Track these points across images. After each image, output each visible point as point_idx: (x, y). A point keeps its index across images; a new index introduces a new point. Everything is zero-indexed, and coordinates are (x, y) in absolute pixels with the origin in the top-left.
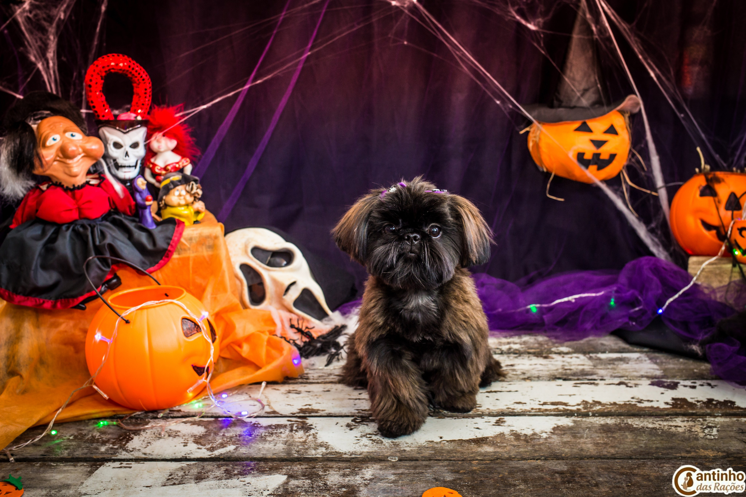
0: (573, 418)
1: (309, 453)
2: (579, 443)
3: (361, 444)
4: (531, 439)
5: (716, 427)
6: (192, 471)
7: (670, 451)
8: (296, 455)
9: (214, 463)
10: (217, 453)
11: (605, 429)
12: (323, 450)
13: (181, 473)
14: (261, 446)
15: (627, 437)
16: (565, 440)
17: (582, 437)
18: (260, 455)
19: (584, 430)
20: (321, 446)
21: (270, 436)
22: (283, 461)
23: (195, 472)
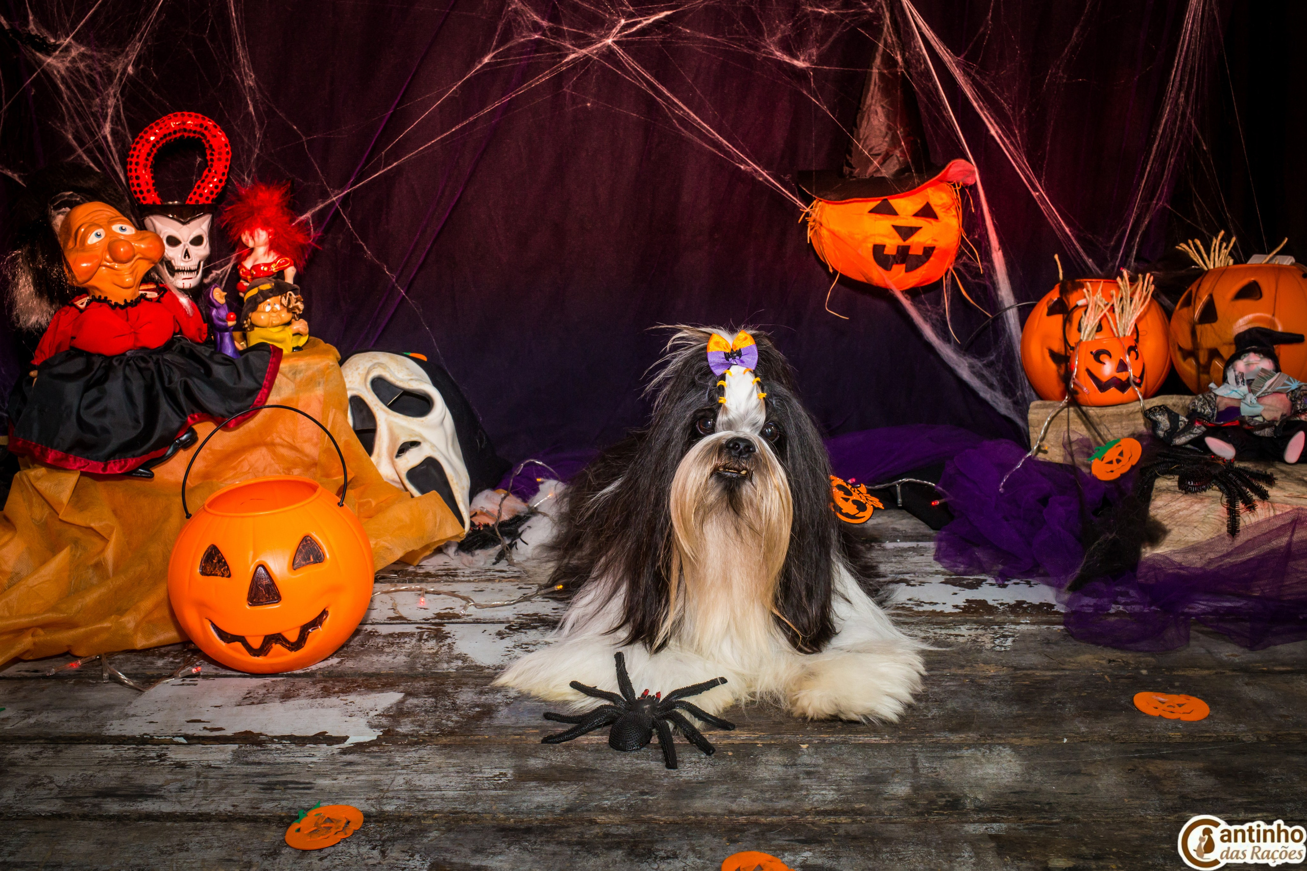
1: (439, 667)
3: (513, 656)
5: (1013, 636)
6: (278, 689)
7: (937, 665)
8: (421, 670)
9: (309, 680)
12: (460, 663)
13: (264, 691)
14: (375, 658)
18: (372, 670)
20: (457, 658)
21: (389, 647)
22: (402, 676)
23: (281, 688)
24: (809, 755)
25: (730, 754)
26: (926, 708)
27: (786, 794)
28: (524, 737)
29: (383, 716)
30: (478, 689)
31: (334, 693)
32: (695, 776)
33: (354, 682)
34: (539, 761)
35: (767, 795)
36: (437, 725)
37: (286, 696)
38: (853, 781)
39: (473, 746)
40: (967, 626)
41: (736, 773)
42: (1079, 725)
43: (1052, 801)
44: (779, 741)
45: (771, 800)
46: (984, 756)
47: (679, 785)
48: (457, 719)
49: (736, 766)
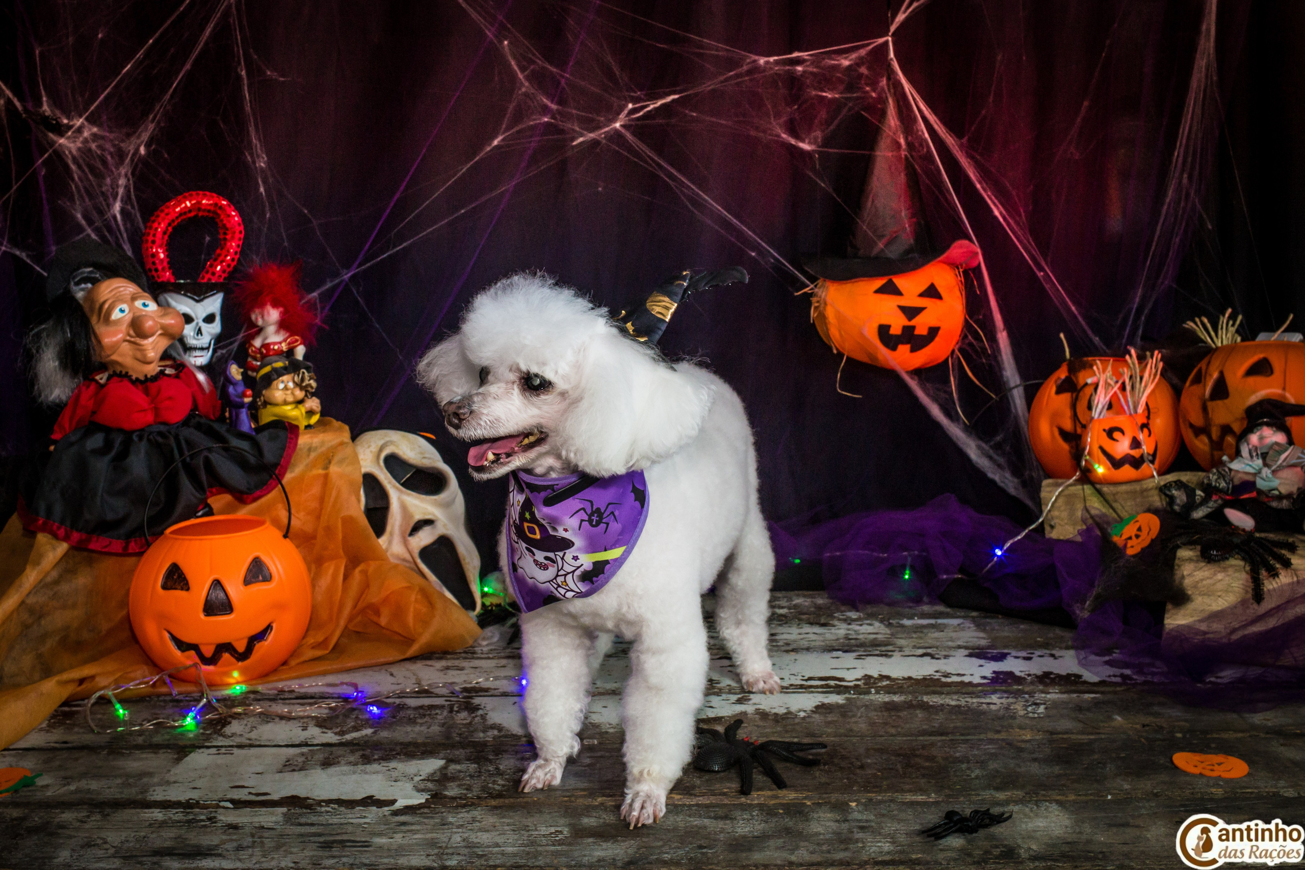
0: (847, 695)
1: (476, 736)
2: (849, 723)
4: (783, 719)
5: (1044, 704)
6: (316, 757)
8: (457, 739)
9: (346, 749)
10: (348, 737)
11: (890, 707)
12: (496, 732)
13: (303, 759)
14: (408, 729)
15: (917, 716)
16: (830, 719)
17: (854, 716)
18: (408, 739)
19: (858, 708)
20: (492, 727)
21: (421, 718)
22: (439, 744)
23: (320, 756)
24: (859, 812)
25: (781, 811)
26: (969, 769)
27: (842, 846)
28: (573, 799)
29: (428, 780)
30: (519, 756)
31: (375, 760)
32: (750, 832)
33: (391, 750)
34: (592, 820)
35: (824, 848)
36: (484, 789)
37: (327, 764)
38: (906, 834)
39: (524, 807)
40: (998, 696)
41: (790, 828)
42: (1122, 783)
43: (1104, 850)
44: (827, 800)
45: (829, 852)
46: (1032, 811)
47: (736, 839)
48: (503, 783)
49: (789, 822)
